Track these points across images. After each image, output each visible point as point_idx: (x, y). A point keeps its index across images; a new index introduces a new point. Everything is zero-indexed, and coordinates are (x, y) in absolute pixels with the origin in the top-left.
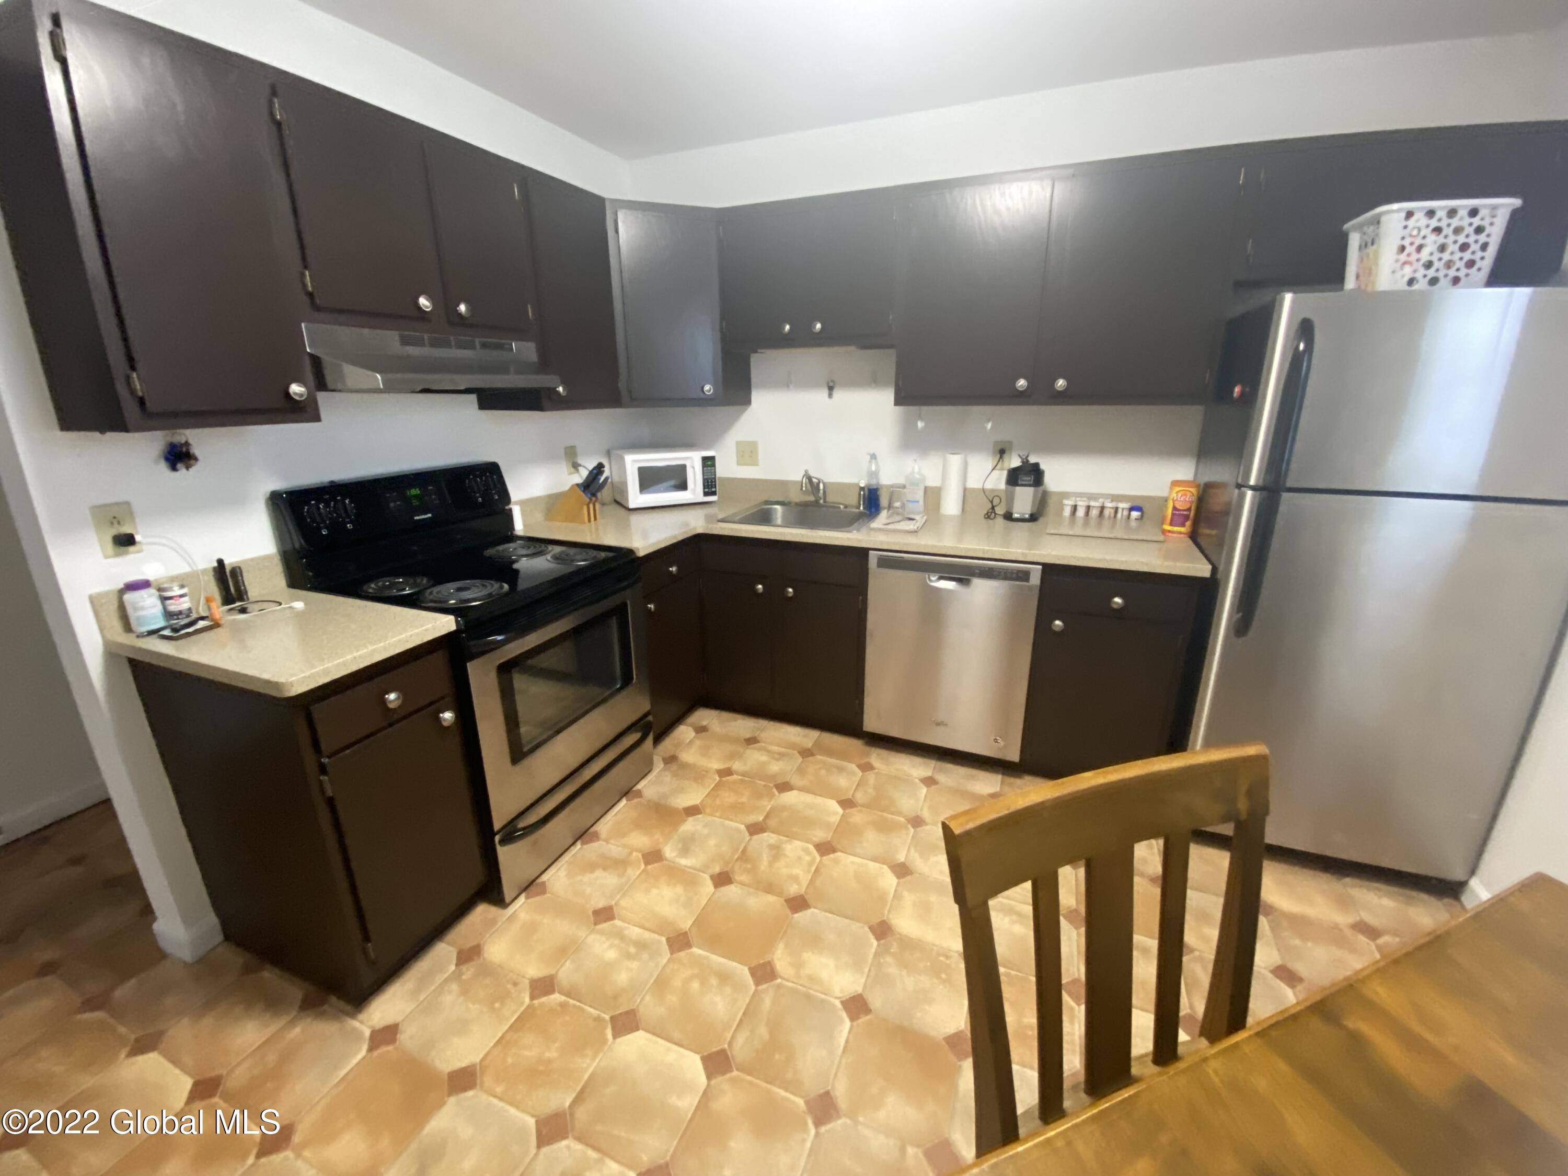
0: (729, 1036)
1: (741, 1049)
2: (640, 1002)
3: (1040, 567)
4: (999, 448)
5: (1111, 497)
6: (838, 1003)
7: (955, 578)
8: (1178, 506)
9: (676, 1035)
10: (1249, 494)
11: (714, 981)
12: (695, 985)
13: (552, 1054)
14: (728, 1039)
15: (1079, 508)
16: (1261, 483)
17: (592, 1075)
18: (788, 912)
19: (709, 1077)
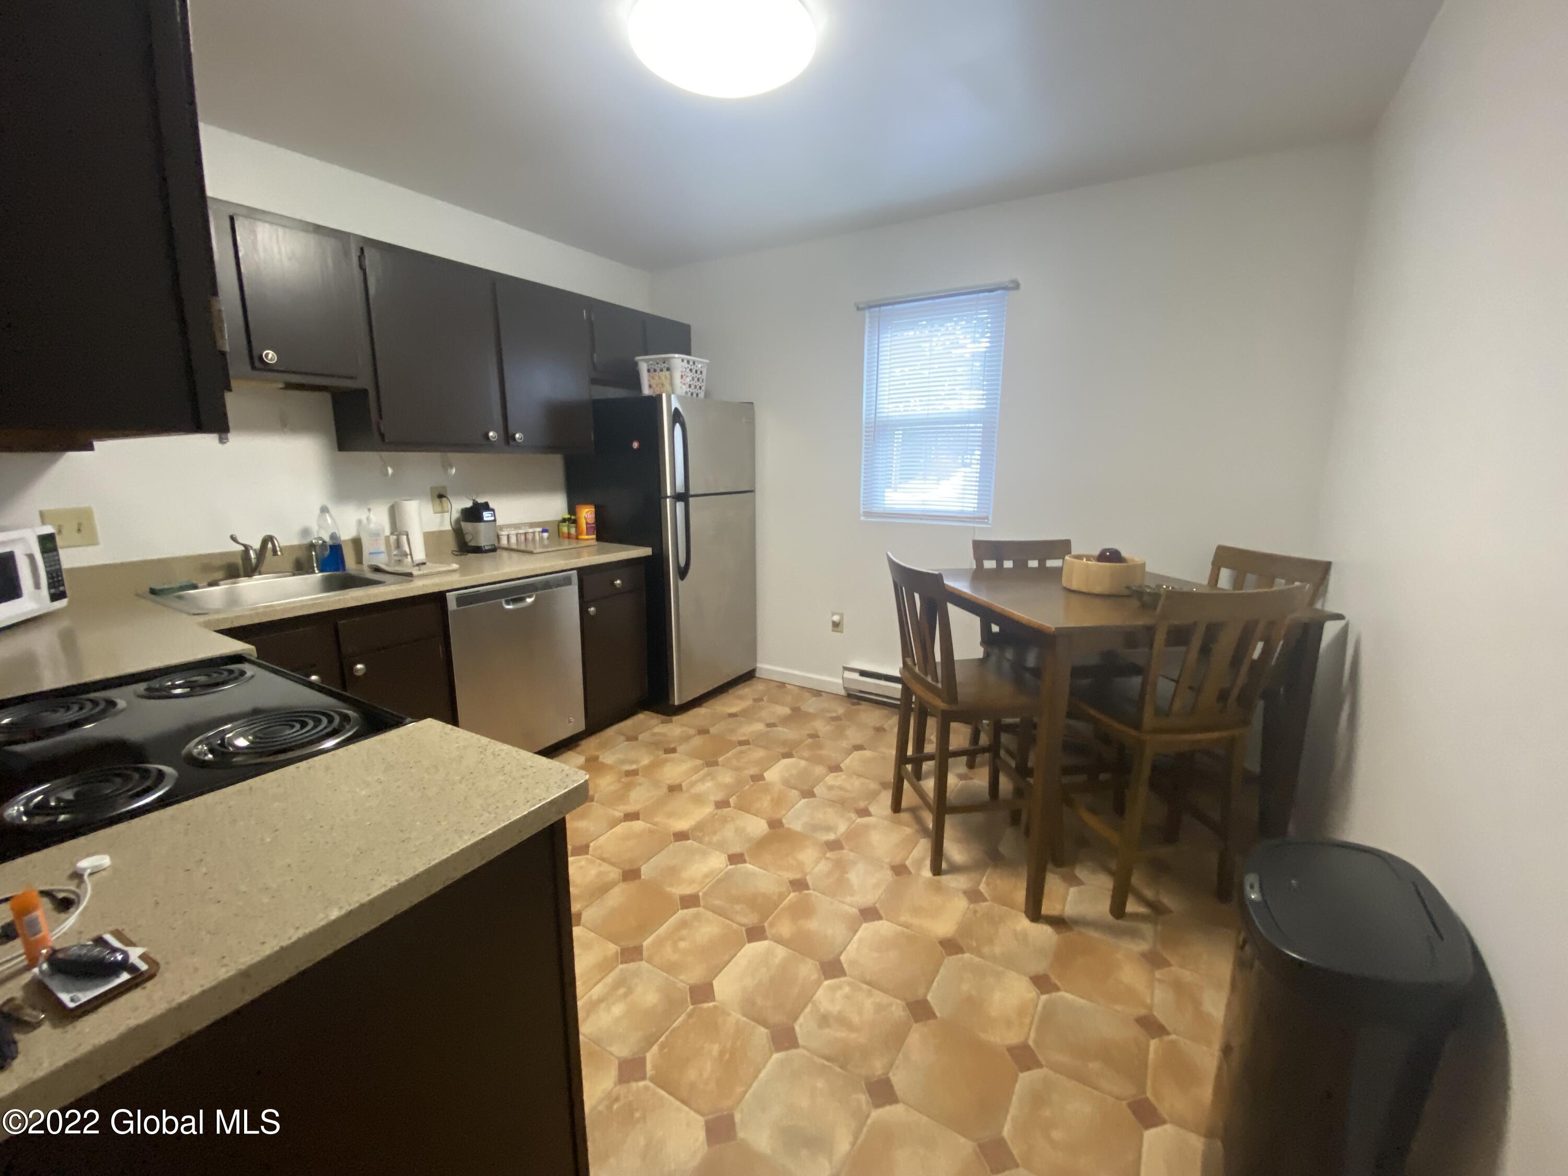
0: (735, 926)
1: (750, 919)
2: (684, 982)
3: (575, 571)
4: (436, 493)
5: (528, 524)
6: (730, 867)
7: (516, 598)
8: (589, 521)
9: (726, 958)
10: (668, 500)
11: (684, 932)
12: (682, 945)
13: (716, 1049)
14: (738, 926)
15: (511, 536)
16: (673, 494)
17: (744, 1015)
18: (637, 882)
19: (766, 938)
